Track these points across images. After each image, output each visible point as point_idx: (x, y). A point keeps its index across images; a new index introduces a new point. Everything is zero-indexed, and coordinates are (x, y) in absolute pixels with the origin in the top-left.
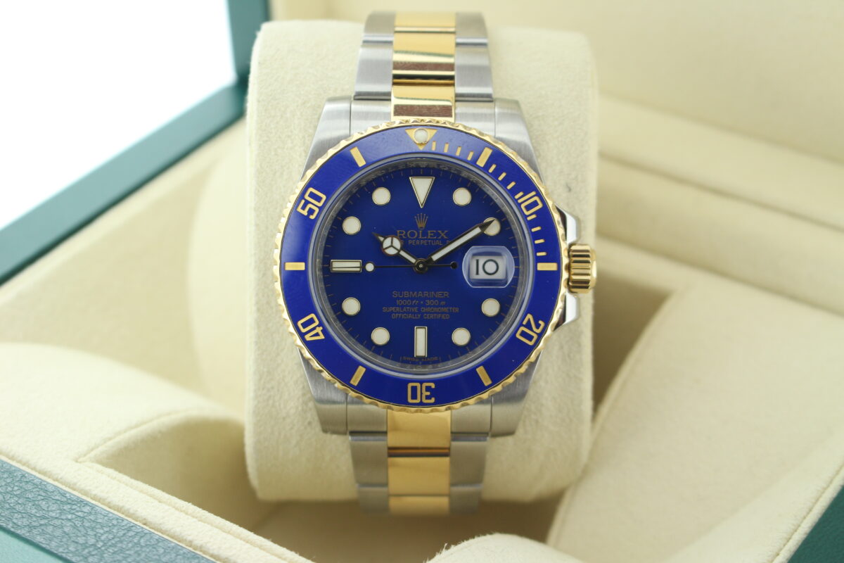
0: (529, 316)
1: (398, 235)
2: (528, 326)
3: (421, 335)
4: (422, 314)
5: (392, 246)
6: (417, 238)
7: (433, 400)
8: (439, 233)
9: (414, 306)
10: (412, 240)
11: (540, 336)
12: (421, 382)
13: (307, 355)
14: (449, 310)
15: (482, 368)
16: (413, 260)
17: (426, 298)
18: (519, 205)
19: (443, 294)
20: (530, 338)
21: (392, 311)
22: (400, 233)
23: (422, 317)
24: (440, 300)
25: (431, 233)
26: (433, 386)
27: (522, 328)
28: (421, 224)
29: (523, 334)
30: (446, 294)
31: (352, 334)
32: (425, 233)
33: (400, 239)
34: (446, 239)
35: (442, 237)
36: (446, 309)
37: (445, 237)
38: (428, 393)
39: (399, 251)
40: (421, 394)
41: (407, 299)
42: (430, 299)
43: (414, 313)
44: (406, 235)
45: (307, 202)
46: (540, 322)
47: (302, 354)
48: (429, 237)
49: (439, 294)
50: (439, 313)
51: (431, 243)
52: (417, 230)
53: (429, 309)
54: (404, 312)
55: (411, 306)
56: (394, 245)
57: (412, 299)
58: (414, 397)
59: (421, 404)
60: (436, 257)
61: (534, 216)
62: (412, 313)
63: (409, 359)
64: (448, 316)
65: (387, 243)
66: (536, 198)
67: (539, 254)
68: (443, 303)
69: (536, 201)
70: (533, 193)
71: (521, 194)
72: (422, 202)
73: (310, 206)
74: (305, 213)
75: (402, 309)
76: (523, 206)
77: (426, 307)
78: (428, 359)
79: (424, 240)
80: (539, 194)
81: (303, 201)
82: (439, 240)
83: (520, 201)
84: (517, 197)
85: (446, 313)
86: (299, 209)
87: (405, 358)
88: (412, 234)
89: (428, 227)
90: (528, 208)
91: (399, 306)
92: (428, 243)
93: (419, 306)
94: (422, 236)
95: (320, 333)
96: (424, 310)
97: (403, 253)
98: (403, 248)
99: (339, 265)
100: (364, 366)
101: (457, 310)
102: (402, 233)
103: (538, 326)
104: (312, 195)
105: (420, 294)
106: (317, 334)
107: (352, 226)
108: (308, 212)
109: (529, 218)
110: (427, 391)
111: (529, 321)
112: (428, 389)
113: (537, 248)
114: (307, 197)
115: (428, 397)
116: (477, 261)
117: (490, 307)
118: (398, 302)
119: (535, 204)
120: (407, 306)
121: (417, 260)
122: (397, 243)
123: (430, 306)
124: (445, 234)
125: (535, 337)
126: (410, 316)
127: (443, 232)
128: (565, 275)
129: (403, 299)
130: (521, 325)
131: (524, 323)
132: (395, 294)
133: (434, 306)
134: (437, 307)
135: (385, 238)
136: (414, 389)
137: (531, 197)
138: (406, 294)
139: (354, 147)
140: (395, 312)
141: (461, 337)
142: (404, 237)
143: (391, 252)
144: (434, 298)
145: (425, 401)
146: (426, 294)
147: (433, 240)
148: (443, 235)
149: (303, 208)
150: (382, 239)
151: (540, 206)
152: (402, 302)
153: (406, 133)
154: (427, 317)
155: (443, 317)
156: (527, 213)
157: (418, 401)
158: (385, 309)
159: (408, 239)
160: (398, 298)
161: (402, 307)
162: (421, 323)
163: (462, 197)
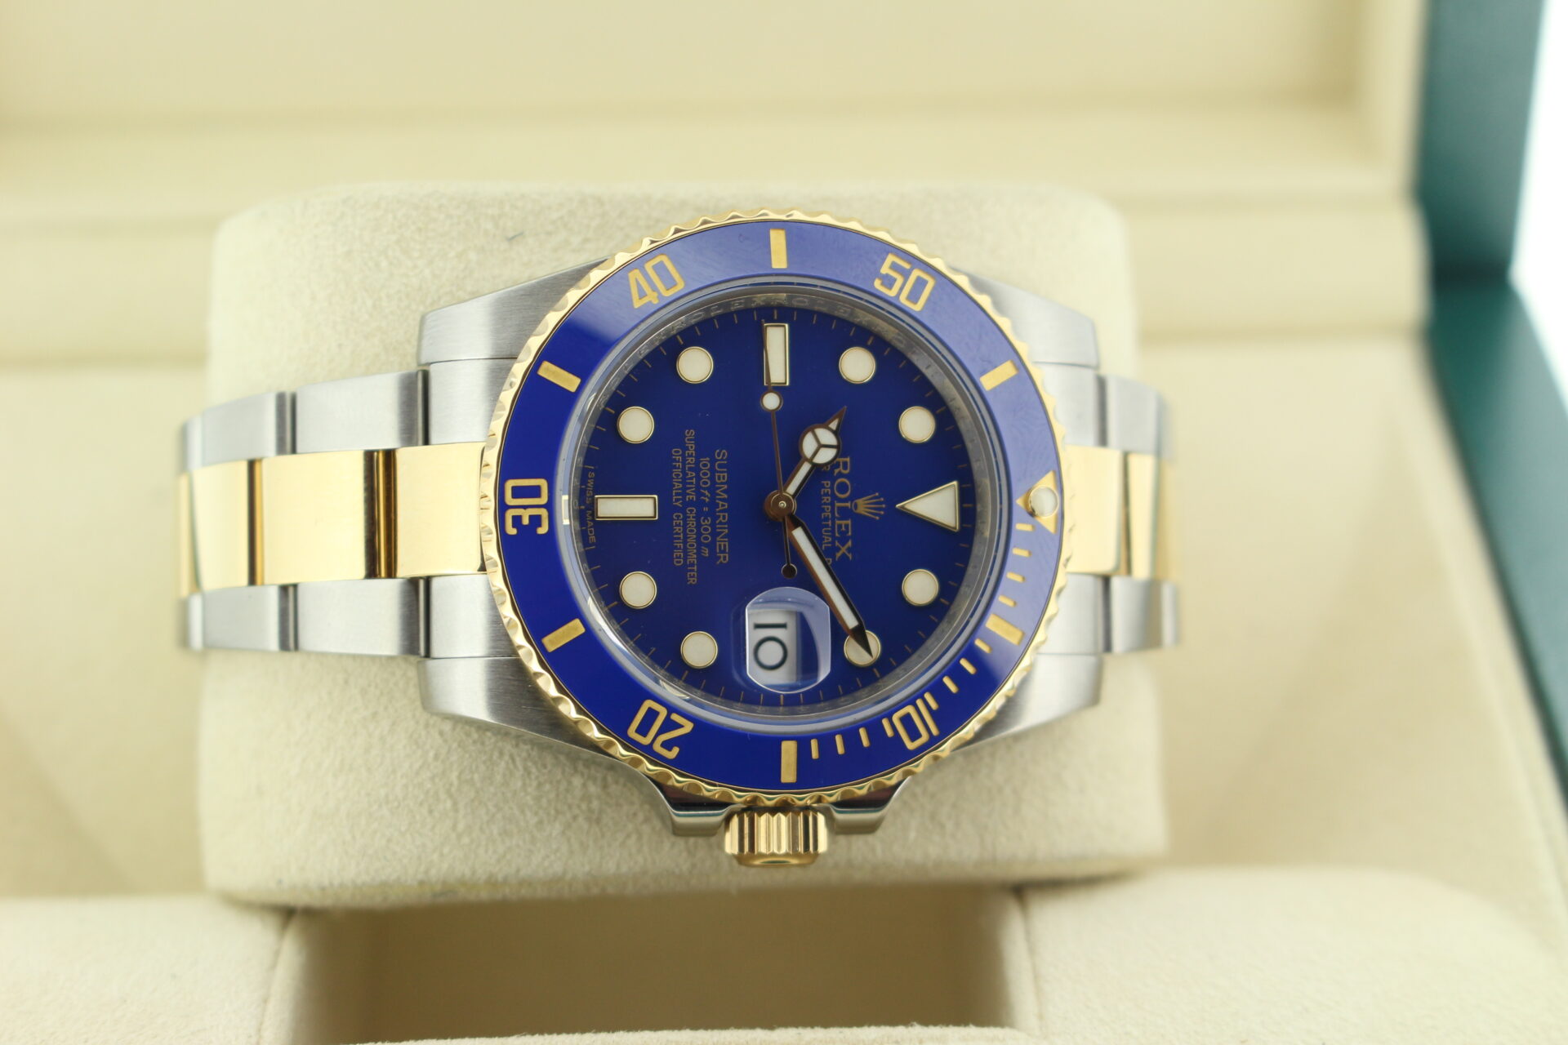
0: (688, 727)
1: (841, 460)
2: (669, 725)
3: (641, 507)
4: (682, 510)
5: (821, 446)
6: (834, 497)
7: (512, 531)
8: (848, 541)
9: (699, 494)
10: (832, 488)
11: (648, 751)
12: (550, 506)
13: (596, 276)
14: (692, 565)
15: (582, 630)
16: (792, 489)
17: (715, 518)
18: (911, 701)
19: (724, 552)
20: (643, 729)
21: (687, 449)
22: (845, 464)
23: (677, 509)
24: (712, 546)
25: (847, 526)
26: (543, 530)
27: (663, 712)
28: (863, 506)
29: (652, 715)
30: (724, 558)
31: (639, 367)
32: (845, 513)
33: (833, 463)
34: (833, 557)
35: (839, 549)
36: (693, 558)
37: (838, 555)
38: (526, 521)
39: (810, 461)
40: (525, 507)
41: (712, 478)
42: (713, 525)
43: (684, 494)
44: (841, 475)
45: (906, 274)
46: (676, 750)
47: (596, 265)
48: (838, 522)
49: (723, 543)
50: (685, 542)
51: (827, 526)
52: (851, 499)
53: (692, 523)
54: (685, 474)
55: (698, 487)
56: (823, 451)
57: (713, 489)
58: (518, 492)
59: (502, 508)
60: (799, 535)
61: (889, 733)
62: (684, 489)
63: (591, 483)
64: (678, 562)
65: (826, 436)
66: (925, 738)
67: (814, 744)
68: (706, 552)
69: (919, 736)
70: (935, 731)
71: (934, 705)
72: (907, 507)
73: (900, 280)
74: (885, 269)
75: (690, 469)
76: (909, 709)
77: (697, 518)
78: (590, 524)
79: (832, 512)
80: (934, 742)
81: (907, 266)
82: (833, 543)
83: (919, 703)
84: (928, 696)
85: (685, 559)
86: (891, 259)
87: (592, 475)
88: (843, 488)
89: (859, 520)
90: (907, 721)
91: (697, 463)
92: (826, 519)
93: (699, 504)
94: (839, 508)
95: (645, 300)
96: (692, 511)
97: (805, 468)
98: (816, 468)
99: (777, 341)
100: (581, 388)
101: (693, 581)
102: (845, 467)
103: (667, 745)
104: (920, 284)
105: (722, 505)
106: (642, 295)
107: (857, 366)
108: (887, 275)
109: (885, 722)
110: (531, 517)
111: (680, 726)
112: (536, 521)
113: (826, 739)
114: (916, 273)
115: (517, 520)
116: (783, 626)
117: (700, 649)
118: (705, 460)
119: (914, 734)
120: (698, 478)
121: (794, 496)
122: (825, 456)
123: (699, 526)
124: (844, 554)
125: (646, 741)
126: (678, 486)
127: (849, 550)
128: (769, 799)
129: (713, 470)
130: (671, 709)
131: (675, 717)
132: (722, 455)
133: (699, 534)
134: (698, 539)
135: (835, 433)
136: (535, 492)
137: (927, 726)
138: (723, 477)
139: (1017, 368)
140: (684, 456)
141: (639, 589)
142: (837, 471)
143: (808, 445)
144: (714, 534)
145: (510, 514)
146: (723, 517)
147: (833, 531)
148: (844, 550)
149: (894, 267)
150: (834, 425)
151: (911, 746)
152: (705, 469)
153: (1047, 472)
154: (677, 520)
155: (677, 553)
156: (896, 718)
157: (509, 500)
158: (690, 434)
159: (833, 480)
160: (713, 461)
161: (697, 470)
162: (664, 507)
163: (920, 587)
